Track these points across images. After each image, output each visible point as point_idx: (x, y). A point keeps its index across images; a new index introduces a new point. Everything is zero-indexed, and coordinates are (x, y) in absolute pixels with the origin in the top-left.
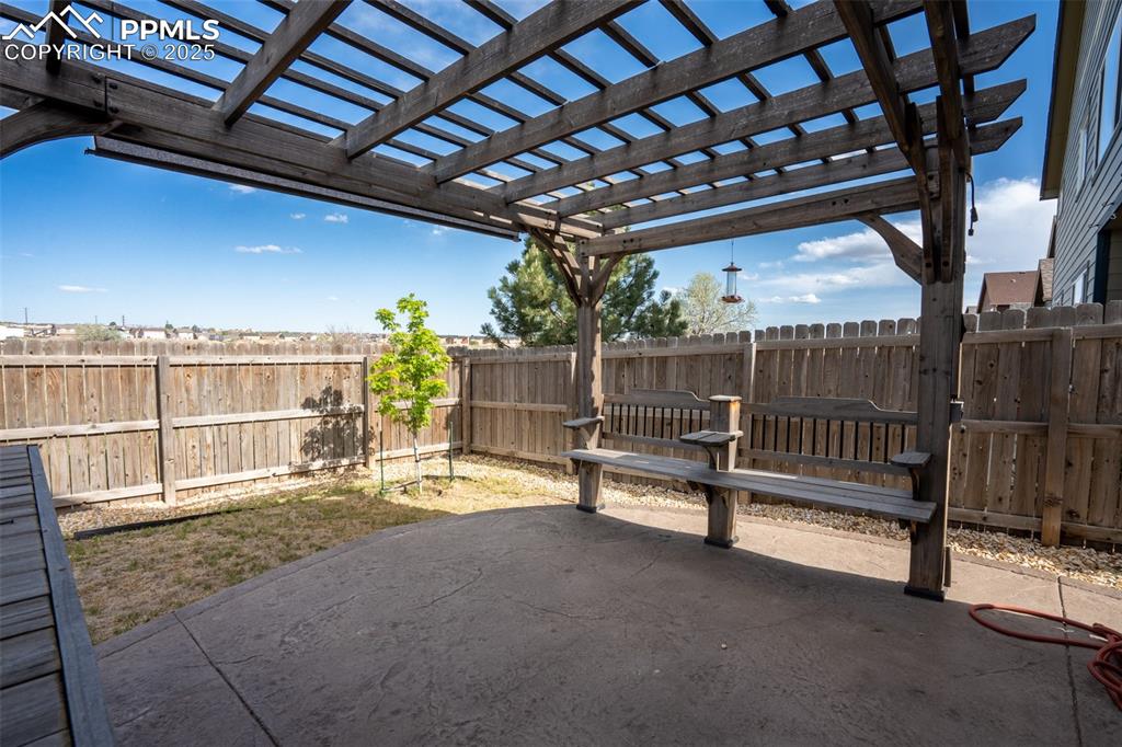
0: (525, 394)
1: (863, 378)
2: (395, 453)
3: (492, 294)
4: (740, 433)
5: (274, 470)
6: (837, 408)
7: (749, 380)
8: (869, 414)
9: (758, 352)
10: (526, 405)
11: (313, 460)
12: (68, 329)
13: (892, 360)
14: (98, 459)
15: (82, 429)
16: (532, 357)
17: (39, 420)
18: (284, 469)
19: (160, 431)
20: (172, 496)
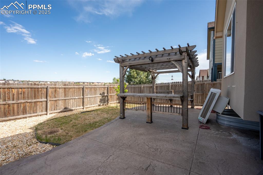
2: (112, 103)
7: (170, 89)
9: (171, 85)
11: (101, 103)
14: (76, 103)
15: (74, 98)
16: (134, 86)
17: (70, 96)
18: (97, 105)
19: (83, 98)
20: (85, 109)
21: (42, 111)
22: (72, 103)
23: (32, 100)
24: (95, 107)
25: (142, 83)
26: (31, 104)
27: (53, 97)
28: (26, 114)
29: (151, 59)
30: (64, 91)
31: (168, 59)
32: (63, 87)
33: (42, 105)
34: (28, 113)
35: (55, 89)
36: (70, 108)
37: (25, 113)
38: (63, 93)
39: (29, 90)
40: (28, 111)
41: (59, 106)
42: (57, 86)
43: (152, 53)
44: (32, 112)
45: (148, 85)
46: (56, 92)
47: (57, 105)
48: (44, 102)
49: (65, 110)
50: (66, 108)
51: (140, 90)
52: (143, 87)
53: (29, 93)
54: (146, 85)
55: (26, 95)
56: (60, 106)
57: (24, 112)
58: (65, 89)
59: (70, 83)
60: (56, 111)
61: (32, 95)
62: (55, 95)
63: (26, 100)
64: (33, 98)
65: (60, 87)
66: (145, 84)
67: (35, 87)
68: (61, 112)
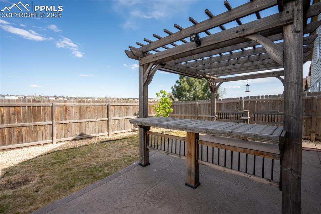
0: (183, 112)
1: (270, 107)
3: (172, 88)
4: (250, 118)
5: (128, 130)
6: (270, 112)
7: (243, 108)
8: (277, 113)
9: (244, 102)
10: (184, 115)
11: (136, 128)
12: (29, 97)
13: (277, 103)
14: (97, 127)
15: (94, 120)
16: (185, 104)
17: (87, 118)
18: (130, 130)
19: (108, 121)
20: (110, 135)
21: (46, 139)
22: (90, 127)
23: (30, 123)
24: (126, 133)
25: (196, 99)
26: (30, 129)
27: (62, 119)
28: (22, 142)
29: (193, 39)
30: (79, 110)
31: (237, 32)
32: (77, 104)
33: (45, 130)
34: (25, 141)
35: (65, 108)
36: (88, 134)
37: (20, 141)
38: (78, 113)
39: (25, 109)
40: (25, 139)
41: (71, 132)
42: (68, 104)
43: (197, 26)
44: (30, 139)
45: (206, 101)
46: (66, 112)
47: (69, 130)
48: (48, 125)
49: (80, 137)
50: (81, 134)
51: (193, 109)
52: (199, 105)
53: (26, 113)
54: (203, 102)
55: (21, 116)
56: (73, 132)
57: (20, 139)
58: (81, 108)
59: (119, 100)
60: (66, 139)
61: (30, 116)
62: (65, 116)
63: (21, 122)
64: (31, 120)
65: (73, 104)
66: (201, 100)
67: (35, 104)
68: (75, 140)
